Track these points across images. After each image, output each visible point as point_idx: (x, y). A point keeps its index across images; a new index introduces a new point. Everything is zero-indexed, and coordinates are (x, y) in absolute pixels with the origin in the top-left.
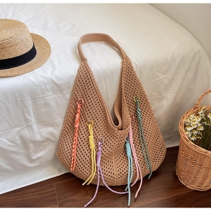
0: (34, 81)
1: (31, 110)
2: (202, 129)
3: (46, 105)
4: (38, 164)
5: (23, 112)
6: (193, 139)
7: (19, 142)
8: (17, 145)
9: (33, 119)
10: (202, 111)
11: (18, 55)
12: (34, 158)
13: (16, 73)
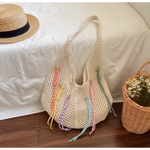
0: (23, 47)
1: (22, 67)
2: (140, 90)
3: (32, 64)
4: (27, 103)
5: (16, 67)
6: (133, 96)
7: (14, 87)
8: (13, 89)
9: (23, 73)
10: (142, 77)
11: (15, 29)
12: (24, 99)
13: (13, 41)
